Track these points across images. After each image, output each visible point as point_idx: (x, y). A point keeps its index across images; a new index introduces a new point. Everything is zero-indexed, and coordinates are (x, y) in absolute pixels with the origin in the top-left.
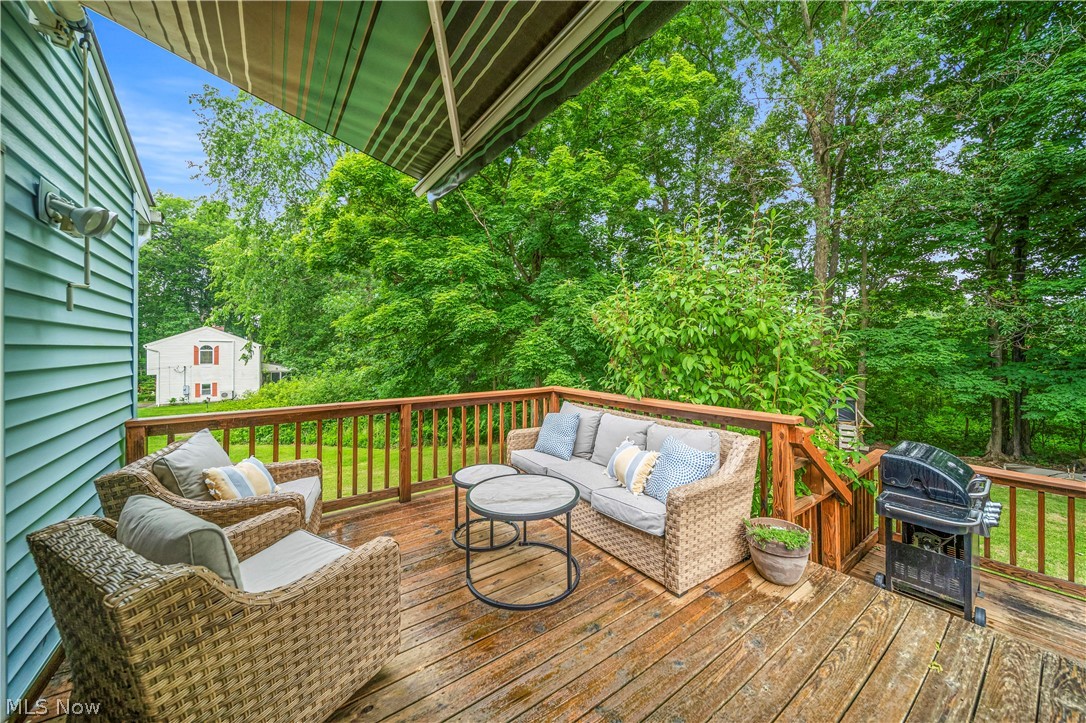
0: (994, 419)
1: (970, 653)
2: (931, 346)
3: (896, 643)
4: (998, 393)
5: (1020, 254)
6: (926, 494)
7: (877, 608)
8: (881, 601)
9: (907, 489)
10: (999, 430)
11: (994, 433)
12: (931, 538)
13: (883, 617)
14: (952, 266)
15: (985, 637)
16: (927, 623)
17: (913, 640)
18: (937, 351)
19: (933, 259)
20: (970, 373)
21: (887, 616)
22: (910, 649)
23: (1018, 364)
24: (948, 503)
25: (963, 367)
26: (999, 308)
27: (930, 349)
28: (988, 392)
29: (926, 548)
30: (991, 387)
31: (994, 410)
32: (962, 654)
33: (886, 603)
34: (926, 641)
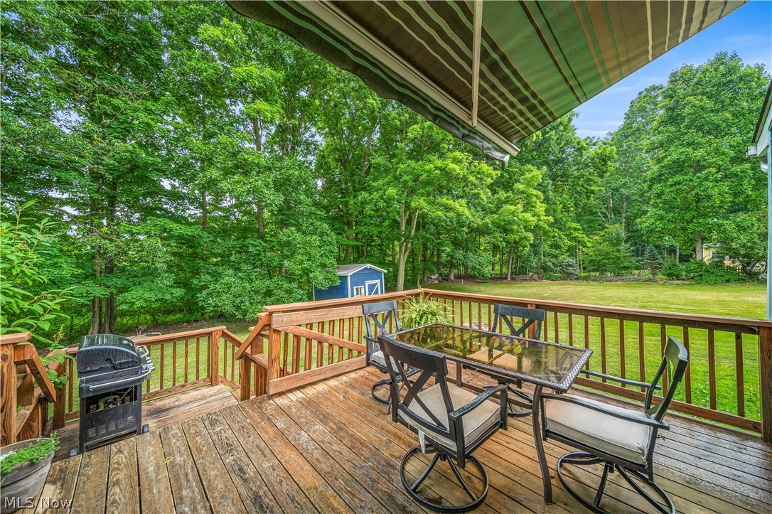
0: (94, 312)
1: (178, 440)
2: (56, 263)
3: (142, 468)
4: (104, 295)
5: (112, 204)
6: (114, 368)
7: (115, 459)
8: (116, 453)
9: (101, 369)
10: (97, 320)
11: (94, 322)
12: (111, 399)
13: (124, 460)
14: (64, 202)
15: (178, 428)
16: (150, 443)
17: (149, 457)
18: (61, 266)
19: (51, 194)
20: (84, 283)
21: (126, 457)
22: (151, 463)
23: (111, 275)
24: (129, 367)
25: (79, 279)
26: (105, 239)
27: (55, 265)
28: (97, 295)
29: (111, 406)
30: (99, 292)
31: (94, 307)
32: (175, 443)
33: (120, 451)
34: (156, 453)
